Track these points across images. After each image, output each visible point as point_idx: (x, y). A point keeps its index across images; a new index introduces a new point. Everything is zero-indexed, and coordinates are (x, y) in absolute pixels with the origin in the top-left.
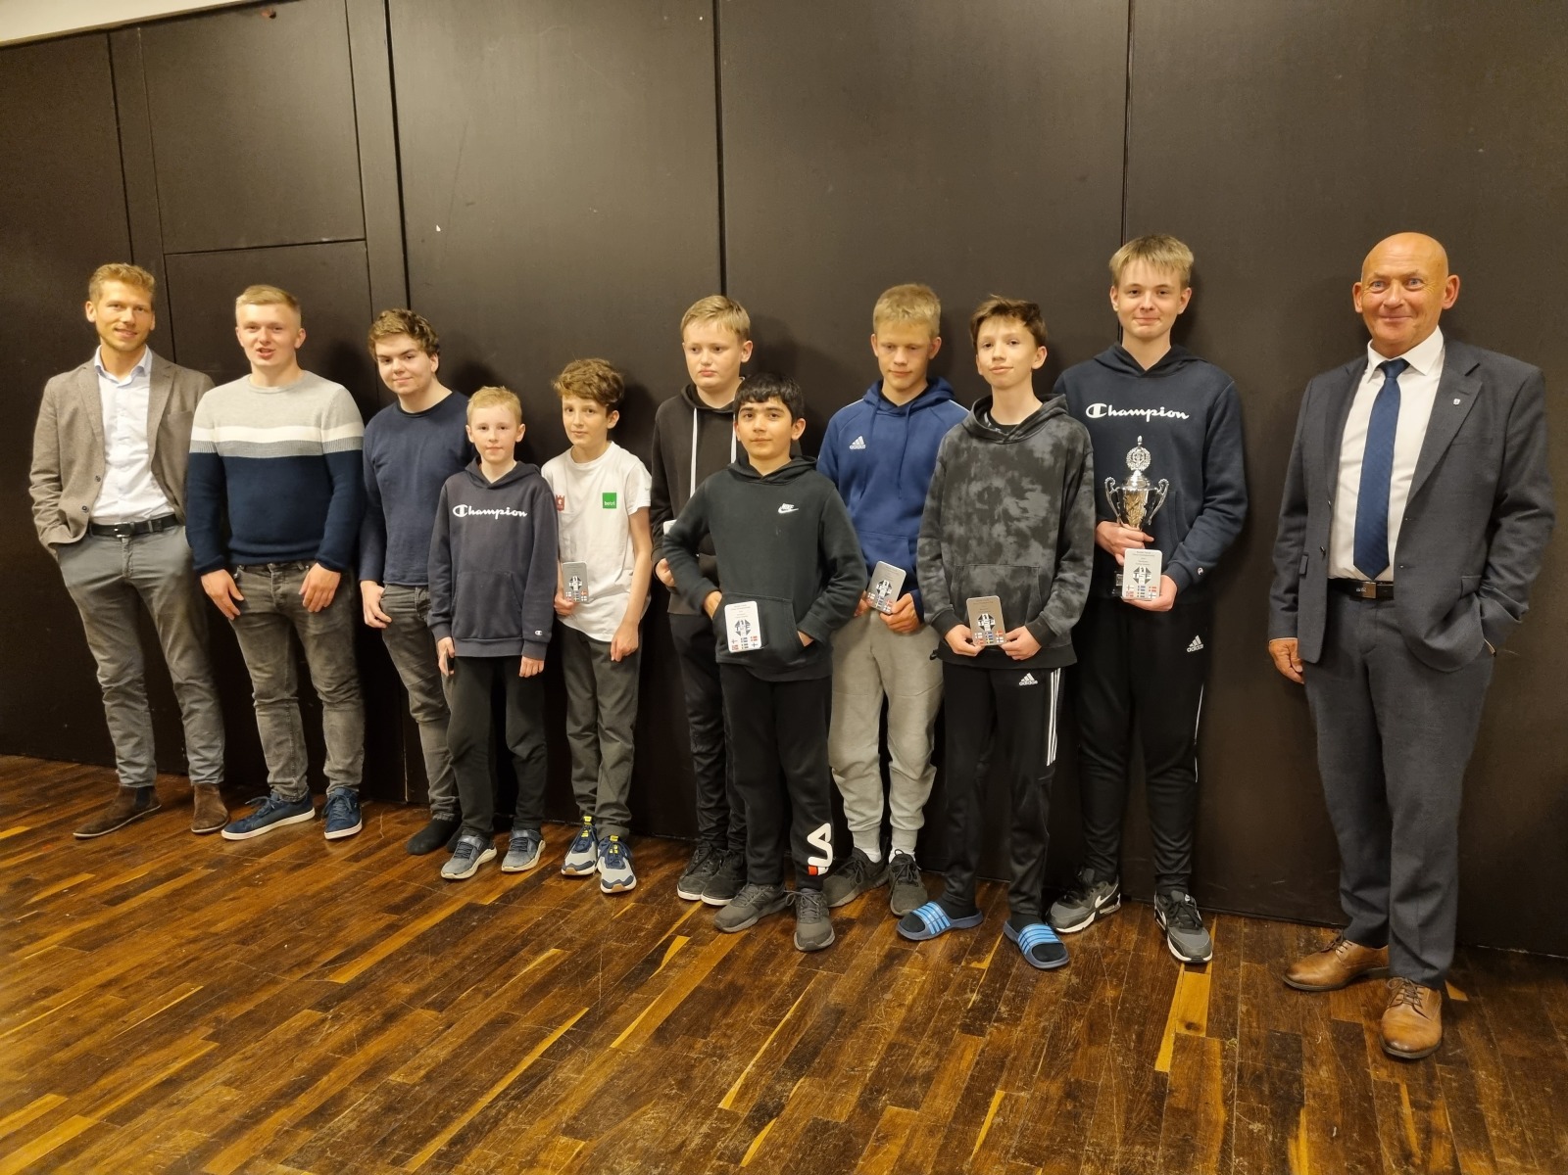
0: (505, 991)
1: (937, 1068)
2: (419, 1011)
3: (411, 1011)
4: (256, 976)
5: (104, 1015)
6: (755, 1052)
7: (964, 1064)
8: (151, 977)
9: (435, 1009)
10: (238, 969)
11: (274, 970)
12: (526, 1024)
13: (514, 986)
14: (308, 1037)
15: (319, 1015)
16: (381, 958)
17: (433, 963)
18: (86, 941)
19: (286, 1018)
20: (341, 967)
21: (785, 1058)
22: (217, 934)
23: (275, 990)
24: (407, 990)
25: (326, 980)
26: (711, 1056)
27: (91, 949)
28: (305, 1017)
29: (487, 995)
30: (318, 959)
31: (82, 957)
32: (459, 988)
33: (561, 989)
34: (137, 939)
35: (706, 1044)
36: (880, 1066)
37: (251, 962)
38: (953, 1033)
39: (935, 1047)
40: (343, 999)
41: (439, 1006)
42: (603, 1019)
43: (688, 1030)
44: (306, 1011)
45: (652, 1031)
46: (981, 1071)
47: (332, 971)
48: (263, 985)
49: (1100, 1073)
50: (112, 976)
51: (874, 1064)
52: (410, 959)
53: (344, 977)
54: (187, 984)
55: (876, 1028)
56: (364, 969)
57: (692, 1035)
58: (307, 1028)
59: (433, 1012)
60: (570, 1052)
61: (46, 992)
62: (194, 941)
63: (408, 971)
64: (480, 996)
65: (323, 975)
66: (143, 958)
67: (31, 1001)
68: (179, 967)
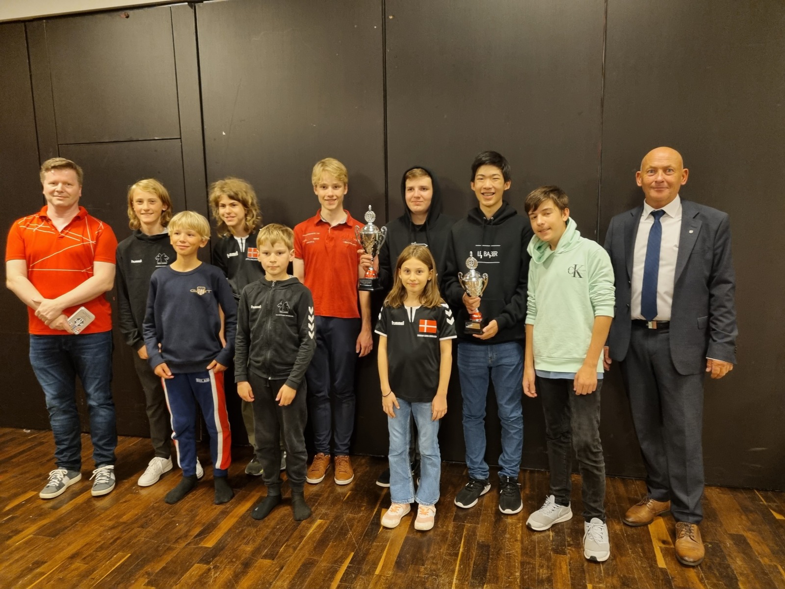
0: (304, 546)
1: (551, 574)
2: (261, 560)
3: (257, 561)
4: (158, 546)
5: (79, 575)
6: (453, 571)
7: (564, 571)
8: (96, 551)
9: (269, 558)
10: (146, 543)
11: (168, 542)
12: (323, 564)
13: (307, 543)
14: (205, 580)
15: (205, 567)
16: (226, 530)
17: (257, 531)
18: (48, 531)
19: (187, 570)
20: (205, 537)
21: (471, 573)
22: (124, 523)
23: (174, 554)
24: (249, 548)
25: (200, 545)
26: (432, 575)
27: (54, 536)
28: (197, 569)
29: (295, 549)
30: (191, 533)
31: (50, 541)
32: (277, 545)
33: (333, 542)
34: (79, 529)
35: (425, 569)
36: (522, 576)
37: (153, 538)
38: (550, 554)
39: (544, 562)
40: (214, 556)
41: (271, 556)
42: (364, 559)
43: (413, 562)
44: (196, 565)
45: (394, 563)
46: (574, 574)
47: (201, 540)
48: (165, 551)
49: (633, 571)
50: (74, 551)
51: (518, 574)
52: (242, 531)
53: (210, 543)
54: (120, 553)
55: (510, 554)
56: (219, 538)
57: (416, 564)
58: (202, 575)
59: (269, 561)
60: (355, 578)
61: (38, 564)
62: (113, 528)
63: (244, 538)
64: (291, 550)
65: (197, 543)
66: (88, 539)
67: (31, 570)
68: (112, 544)
